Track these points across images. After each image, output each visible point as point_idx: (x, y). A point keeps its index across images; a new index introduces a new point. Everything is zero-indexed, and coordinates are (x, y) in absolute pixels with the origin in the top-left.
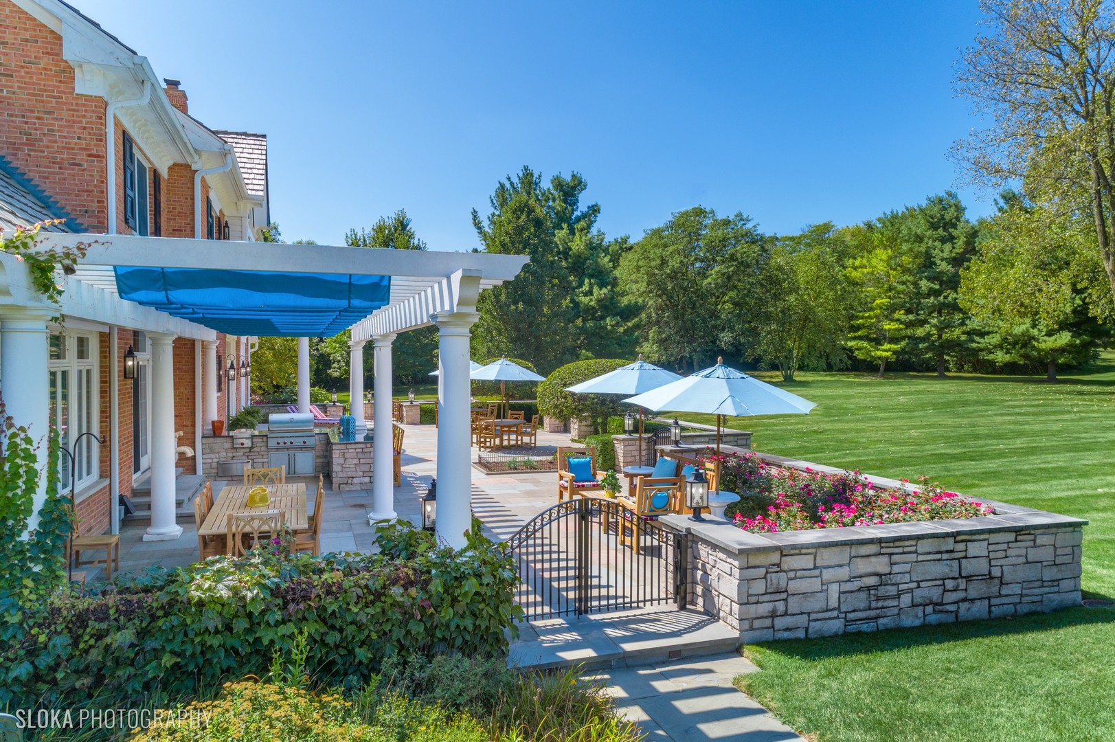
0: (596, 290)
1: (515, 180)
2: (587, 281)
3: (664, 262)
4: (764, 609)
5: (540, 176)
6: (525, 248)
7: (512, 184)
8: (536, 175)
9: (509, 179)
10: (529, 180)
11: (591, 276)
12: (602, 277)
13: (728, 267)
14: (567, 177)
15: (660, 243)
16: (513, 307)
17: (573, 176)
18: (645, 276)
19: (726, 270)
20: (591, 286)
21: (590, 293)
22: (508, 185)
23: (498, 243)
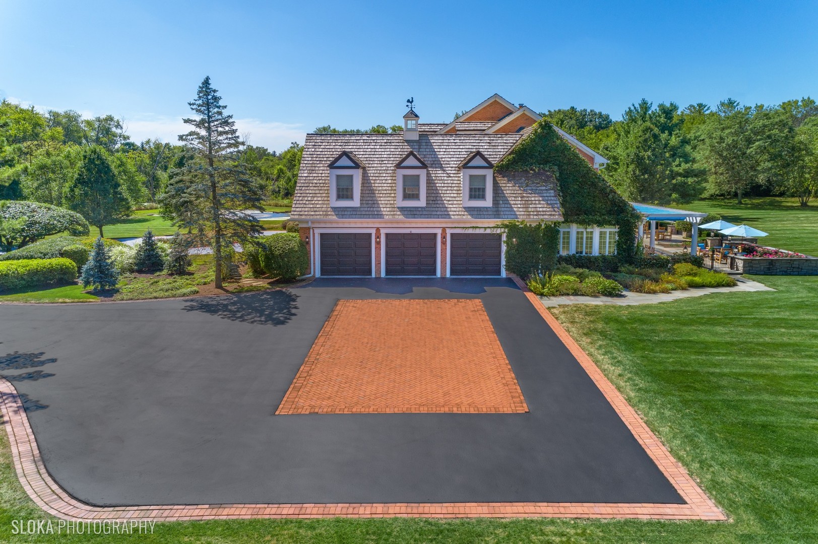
0: (683, 164)
1: (637, 106)
2: (678, 159)
3: (722, 139)
4: (747, 269)
5: (652, 104)
6: (649, 149)
7: (635, 108)
8: (649, 103)
9: (633, 105)
10: (645, 106)
11: (680, 157)
12: (686, 158)
13: (765, 143)
14: (668, 105)
15: (719, 127)
16: (642, 177)
17: (672, 104)
18: (709, 148)
19: (763, 144)
20: (680, 162)
21: (679, 165)
22: (632, 108)
23: (635, 147)
